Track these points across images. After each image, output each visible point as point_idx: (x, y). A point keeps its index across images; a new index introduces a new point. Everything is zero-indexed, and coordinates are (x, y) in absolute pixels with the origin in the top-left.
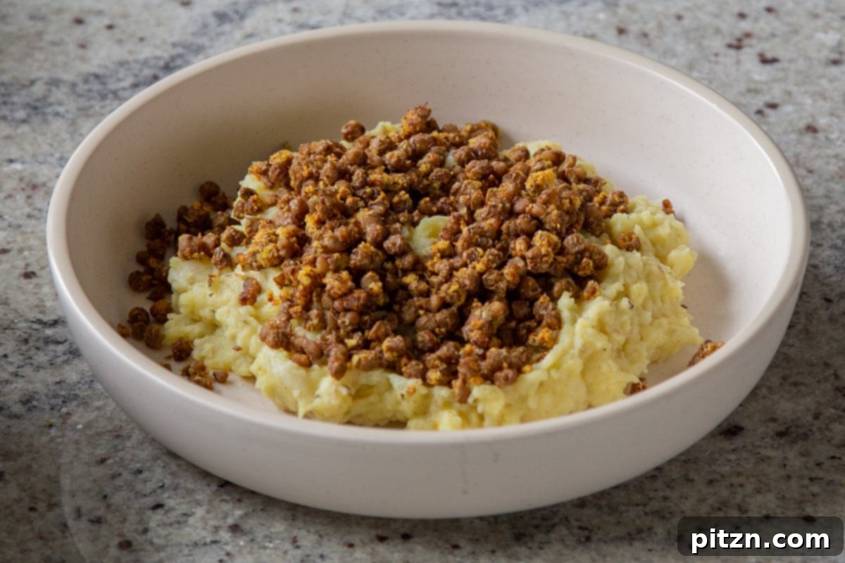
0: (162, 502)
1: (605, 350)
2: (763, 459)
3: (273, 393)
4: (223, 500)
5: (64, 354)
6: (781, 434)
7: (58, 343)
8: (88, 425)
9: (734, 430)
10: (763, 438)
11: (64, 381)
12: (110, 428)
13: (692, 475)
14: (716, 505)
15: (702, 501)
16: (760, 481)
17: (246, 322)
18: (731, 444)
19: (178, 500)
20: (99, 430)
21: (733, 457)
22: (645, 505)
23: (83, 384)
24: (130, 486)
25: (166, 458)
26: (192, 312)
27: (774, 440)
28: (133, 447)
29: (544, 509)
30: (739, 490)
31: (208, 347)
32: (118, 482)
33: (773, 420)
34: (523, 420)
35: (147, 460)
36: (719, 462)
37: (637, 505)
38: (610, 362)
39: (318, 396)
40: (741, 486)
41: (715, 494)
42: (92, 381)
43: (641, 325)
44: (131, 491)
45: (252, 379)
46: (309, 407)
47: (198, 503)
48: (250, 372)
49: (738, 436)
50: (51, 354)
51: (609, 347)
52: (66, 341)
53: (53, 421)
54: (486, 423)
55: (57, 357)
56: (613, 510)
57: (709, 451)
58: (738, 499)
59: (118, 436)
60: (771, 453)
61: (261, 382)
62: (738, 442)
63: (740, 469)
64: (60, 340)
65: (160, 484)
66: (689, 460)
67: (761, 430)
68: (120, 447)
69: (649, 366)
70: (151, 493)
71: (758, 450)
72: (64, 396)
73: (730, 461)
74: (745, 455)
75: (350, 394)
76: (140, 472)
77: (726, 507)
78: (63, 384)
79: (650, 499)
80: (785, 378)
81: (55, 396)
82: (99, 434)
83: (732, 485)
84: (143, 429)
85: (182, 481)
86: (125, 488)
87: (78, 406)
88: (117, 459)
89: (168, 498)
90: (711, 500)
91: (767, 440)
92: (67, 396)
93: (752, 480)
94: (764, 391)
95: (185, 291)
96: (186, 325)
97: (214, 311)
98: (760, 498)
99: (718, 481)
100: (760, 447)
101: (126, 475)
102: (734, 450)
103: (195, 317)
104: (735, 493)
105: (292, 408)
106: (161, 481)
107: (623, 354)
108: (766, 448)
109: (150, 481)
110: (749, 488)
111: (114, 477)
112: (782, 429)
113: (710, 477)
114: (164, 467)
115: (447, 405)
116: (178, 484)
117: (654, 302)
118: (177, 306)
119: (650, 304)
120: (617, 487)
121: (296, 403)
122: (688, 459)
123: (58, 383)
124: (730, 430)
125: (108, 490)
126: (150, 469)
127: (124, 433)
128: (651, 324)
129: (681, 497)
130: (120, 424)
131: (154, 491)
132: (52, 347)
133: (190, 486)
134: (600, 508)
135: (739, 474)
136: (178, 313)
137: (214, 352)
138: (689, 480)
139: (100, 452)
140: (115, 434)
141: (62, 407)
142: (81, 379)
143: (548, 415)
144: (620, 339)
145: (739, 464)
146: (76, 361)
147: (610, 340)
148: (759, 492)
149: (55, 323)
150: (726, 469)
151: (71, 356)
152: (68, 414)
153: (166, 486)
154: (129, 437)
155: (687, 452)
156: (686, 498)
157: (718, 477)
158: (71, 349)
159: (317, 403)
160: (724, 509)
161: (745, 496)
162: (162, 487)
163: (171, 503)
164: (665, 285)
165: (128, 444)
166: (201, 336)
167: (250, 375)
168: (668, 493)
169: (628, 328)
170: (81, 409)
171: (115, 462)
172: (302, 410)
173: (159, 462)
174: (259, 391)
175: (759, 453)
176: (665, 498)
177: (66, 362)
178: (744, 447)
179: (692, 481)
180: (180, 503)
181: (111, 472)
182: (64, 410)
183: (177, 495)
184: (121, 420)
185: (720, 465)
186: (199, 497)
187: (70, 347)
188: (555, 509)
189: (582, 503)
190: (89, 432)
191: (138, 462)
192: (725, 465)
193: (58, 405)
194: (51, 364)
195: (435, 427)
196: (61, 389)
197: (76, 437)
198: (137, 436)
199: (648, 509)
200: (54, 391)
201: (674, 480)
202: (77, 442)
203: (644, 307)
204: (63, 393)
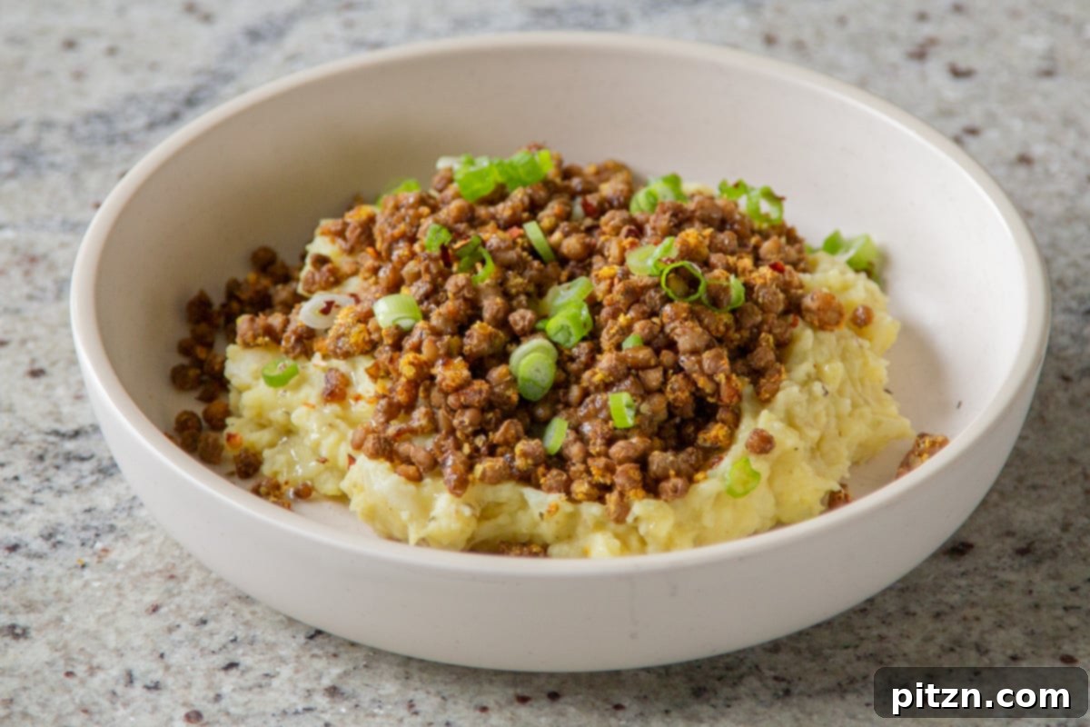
0: (236, 661)
1: (796, 449)
2: (1002, 585)
3: (372, 515)
4: (314, 656)
5: (92, 473)
6: (1022, 552)
7: (82, 459)
8: (131, 565)
9: (961, 547)
10: (999, 558)
11: (94, 509)
12: (160, 567)
13: (913, 607)
14: (947, 645)
15: (928, 639)
16: (1000, 612)
17: (331, 425)
18: (959, 566)
19: (258, 657)
20: (146, 570)
21: (963, 582)
22: (856, 647)
23: (120, 512)
24: (193, 641)
25: (236, 604)
26: (260, 415)
27: (1013, 559)
28: (192, 591)
29: (728, 655)
30: (975, 624)
31: (281, 459)
32: (177, 636)
33: (1010, 534)
34: (699, 542)
35: (212, 607)
36: (945, 590)
37: (846, 647)
38: (804, 465)
39: (433, 518)
40: (977, 619)
41: (944, 631)
42: (131, 508)
43: (839, 417)
44: (196, 647)
45: (343, 499)
46: (423, 533)
47: (283, 661)
48: (339, 490)
49: (966, 556)
50: (76, 474)
51: (801, 445)
52: (92, 457)
53: (86, 560)
54: (650, 548)
55: (83, 477)
56: (816, 654)
57: (932, 576)
58: (975, 636)
59: (172, 577)
60: (1011, 576)
61: (357, 503)
62: (968, 562)
63: (973, 598)
64: (85, 455)
65: (232, 638)
66: (908, 588)
67: (996, 546)
68: (175, 591)
69: (851, 469)
70: (220, 649)
71: (994, 573)
72: (96, 528)
73: (959, 587)
74: (978, 579)
75: (474, 515)
76: (204, 622)
77: (960, 646)
78: (93, 512)
79: (862, 639)
80: (1020, 480)
81: (85, 528)
82: (147, 575)
83: (965, 619)
84: (201, 567)
85: (258, 633)
86: (186, 643)
87: (116, 539)
88: (173, 607)
89: (244, 655)
90: (940, 639)
91: (1004, 560)
92: (100, 527)
93: (990, 611)
94: (995, 497)
95: (248, 388)
96: (251, 431)
97: (288, 414)
98: (1002, 633)
99: (946, 614)
100: (997, 569)
101: (187, 627)
102: (963, 574)
103: (263, 421)
104: (970, 629)
105: (397, 534)
106: (233, 633)
107: (818, 454)
108: (1004, 569)
109: (217, 633)
110: (987, 622)
111: (170, 630)
112: (1022, 545)
113: (936, 609)
114: (234, 615)
115: (599, 525)
116: (254, 636)
117: (854, 385)
118: (237, 408)
119: (849, 389)
120: (819, 626)
121: (405, 528)
122: (906, 587)
123: (89, 511)
124: (957, 549)
125: (165, 648)
126: (216, 618)
127: (179, 572)
128: (851, 415)
129: (901, 635)
130: (173, 561)
131: (224, 646)
132: (75, 465)
133: (271, 638)
134: (799, 652)
135: (973, 605)
136: (239, 416)
137: (291, 464)
138: (909, 614)
139: (150, 599)
140: (168, 574)
141: (95, 542)
142: (117, 505)
143: (728, 536)
144: (814, 434)
145: (971, 592)
146: (108, 482)
147: (802, 436)
148: (1000, 626)
149: (76, 434)
150: (955, 598)
151: (101, 476)
152: (105, 550)
153: (239, 640)
154: (186, 578)
155: (904, 579)
156: (908, 637)
157: (947, 609)
158: (101, 467)
159: (432, 528)
160: (958, 649)
161: (983, 632)
162: (234, 640)
163: (247, 661)
164: (865, 364)
165: (186, 587)
166: (272, 445)
167: (339, 494)
168: (884, 630)
169: (823, 420)
170: (120, 544)
171: (171, 611)
172: (413, 537)
173: (227, 609)
174: (354, 514)
175: (996, 577)
176: (881, 638)
177: (95, 483)
178: (976, 569)
179: (914, 614)
180: (260, 661)
181: (167, 624)
182: (99, 545)
183: (254, 650)
184: (173, 557)
185: (947, 593)
186: (283, 652)
187: (99, 465)
188: (741, 656)
189: (775, 647)
190: (133, 573)
191: (201, 609)
192: (954, 593)
193: (89, 539)
194: (77, 487)
195: (585, 554)
196: (92, 519)
197: (118, 580)
198: (195, 577)
199: (860, 652)
200: (84, 521)
201: (890, 614)
202: (118, 587)
203: (840, 392)
204: (95, 523)
